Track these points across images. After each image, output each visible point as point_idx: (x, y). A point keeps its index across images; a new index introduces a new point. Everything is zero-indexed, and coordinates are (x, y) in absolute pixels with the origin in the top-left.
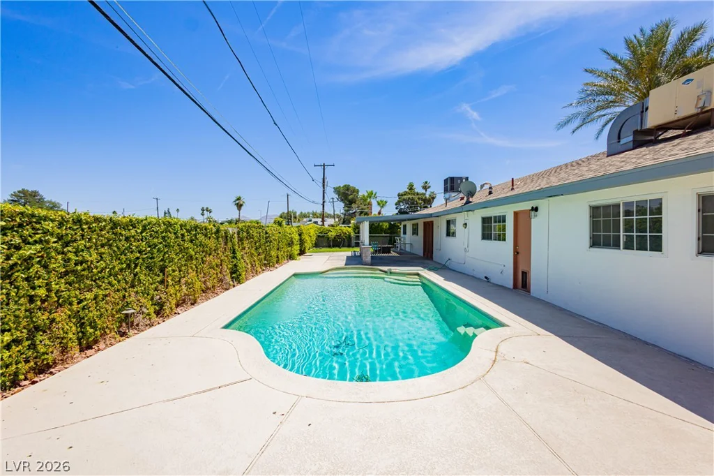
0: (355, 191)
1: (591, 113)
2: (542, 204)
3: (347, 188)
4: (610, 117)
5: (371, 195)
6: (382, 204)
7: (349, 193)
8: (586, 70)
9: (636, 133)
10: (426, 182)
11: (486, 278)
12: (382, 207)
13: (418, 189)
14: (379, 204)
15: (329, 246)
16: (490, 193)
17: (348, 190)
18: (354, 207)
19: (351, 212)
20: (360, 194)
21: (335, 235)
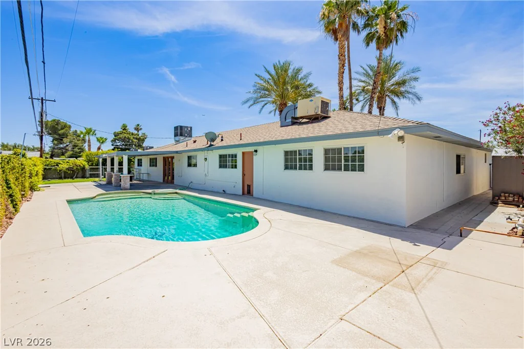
0: (65, 126)
1: (258, 99)
2: (259, 148)
3: (58, 122)
4: (266, 102)
5: (89, 132)
6: (102, 141)
7: (59, 128)
8: (256, 75)
9: (293, 118)
10: (138, 125)
11: (224, 191)
12: (102, 143)
13: (131, 129)
14: (98, 140)
15: (61, 178)
16: (222, 140)
17: (57, 124)
18: (65, 142)
19: (62, 146)
20: (72, 129)
21: (68, 167)
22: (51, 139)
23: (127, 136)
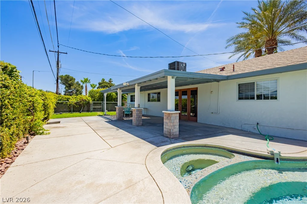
0: (72, 79)
3: (68, 77)
5: (86, 80)
7: (69, 80)
10: (111, 79)
13: (107, 81)
14: (92, 86)
15: (70, 111)
17: (68, 78)
18: (72, 88)
19: (70, 91)
20: (76, 81)
21: (76, 101)
22: (65, 86)
23: (106, 85)
